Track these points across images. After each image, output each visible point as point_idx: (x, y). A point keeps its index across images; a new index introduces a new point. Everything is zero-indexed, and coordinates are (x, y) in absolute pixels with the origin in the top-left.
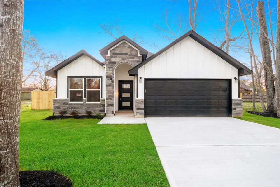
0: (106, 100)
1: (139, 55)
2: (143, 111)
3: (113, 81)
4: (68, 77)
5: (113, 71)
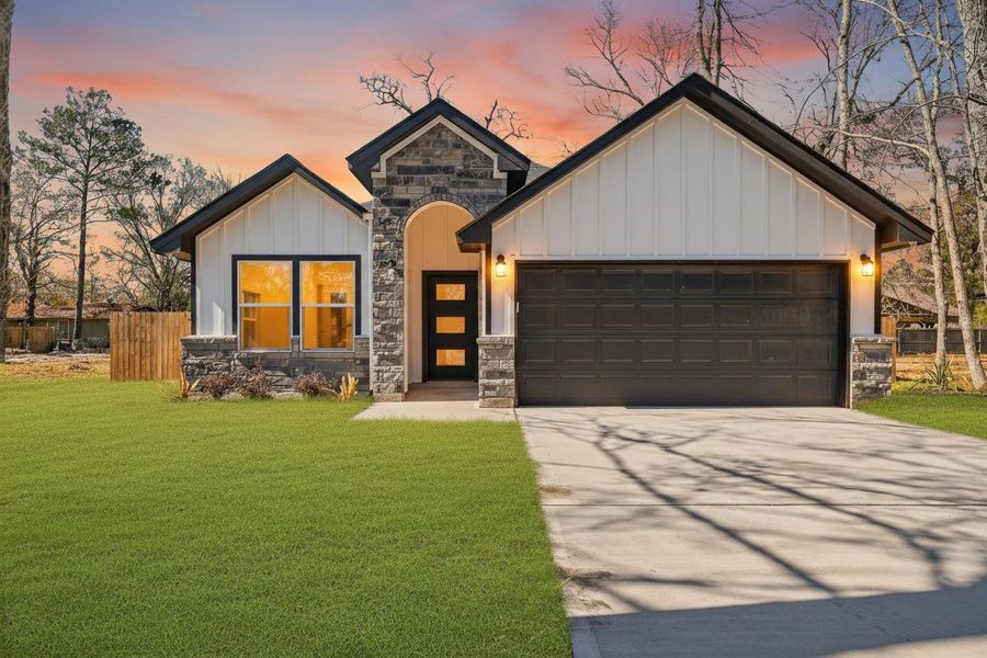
0: (375, 339)
1: (497, 174)
2: (511, 381)
3: (400, 273)
4: (236, 258)
5: (397, 235)
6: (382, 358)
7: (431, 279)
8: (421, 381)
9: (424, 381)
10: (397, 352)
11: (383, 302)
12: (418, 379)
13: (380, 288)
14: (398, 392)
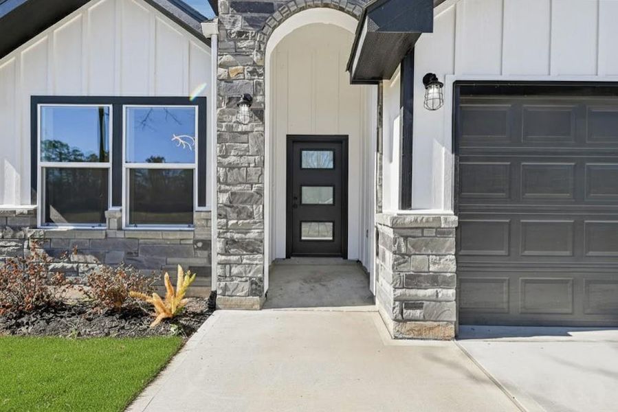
0: (220, 215)
2: (451, 293)
3: (259, 114)
4: (35, 100)
5: (255, 57)
6: (231, 243)
7: (296, 144)
8: (285, 257)
9: (288, 256)
10: (253, 234)
11: (232, 159)
12: (282, 253)
13: (229, 137)
14: (255, 295)
